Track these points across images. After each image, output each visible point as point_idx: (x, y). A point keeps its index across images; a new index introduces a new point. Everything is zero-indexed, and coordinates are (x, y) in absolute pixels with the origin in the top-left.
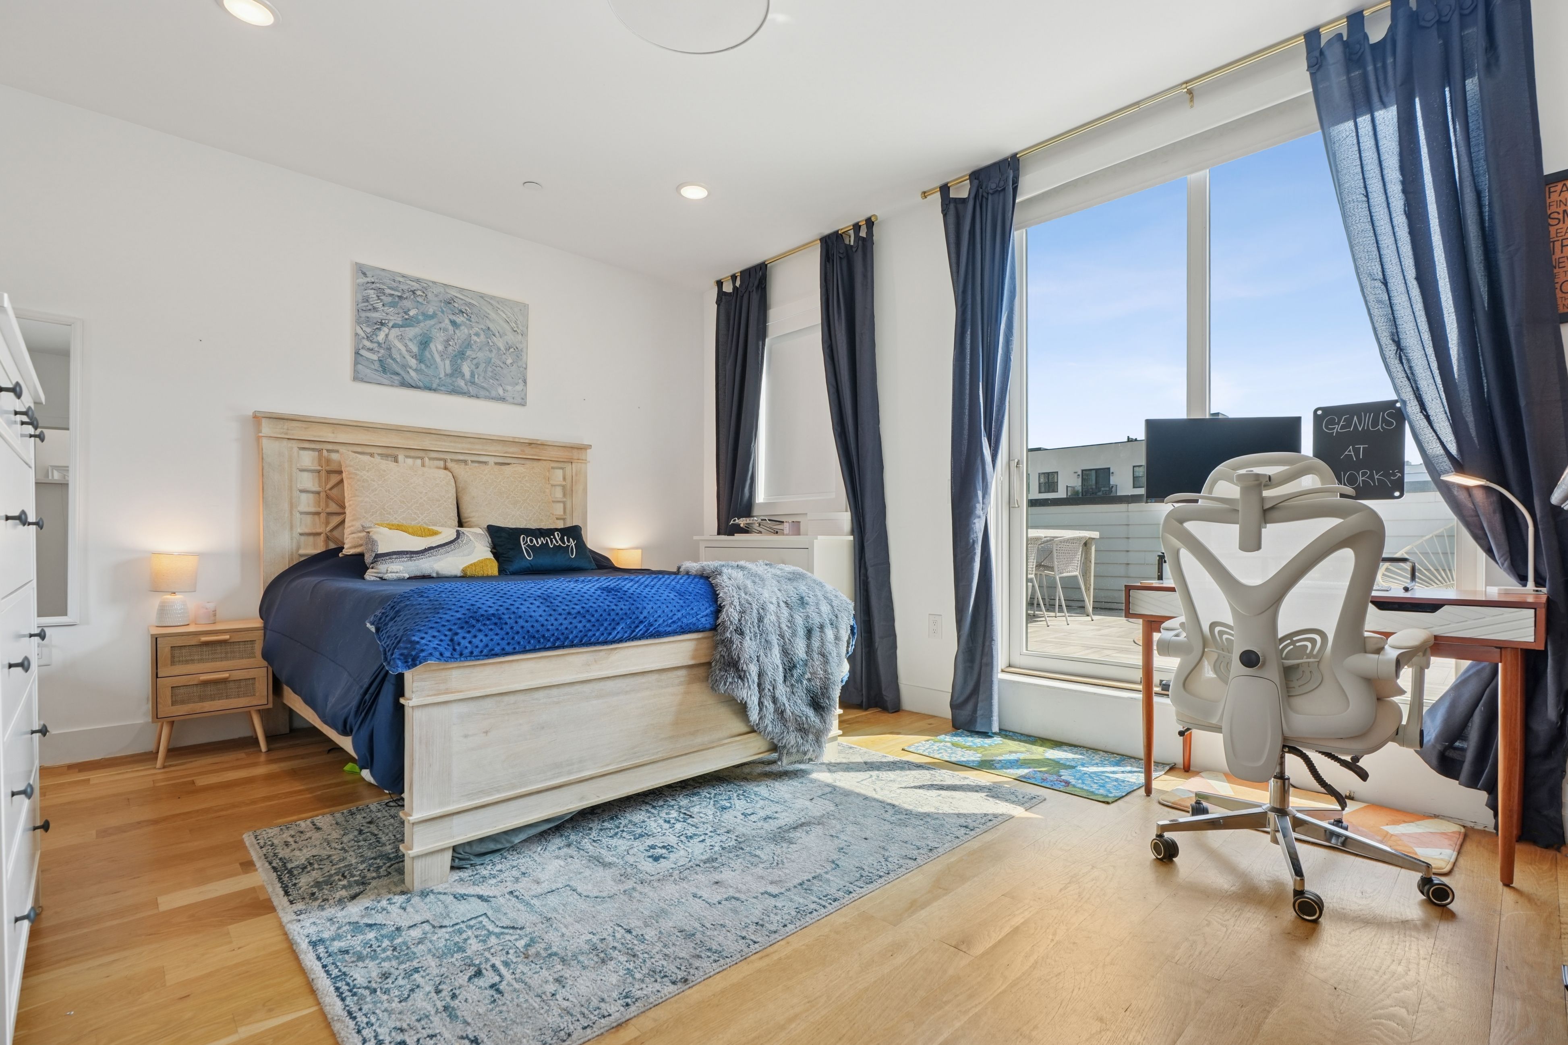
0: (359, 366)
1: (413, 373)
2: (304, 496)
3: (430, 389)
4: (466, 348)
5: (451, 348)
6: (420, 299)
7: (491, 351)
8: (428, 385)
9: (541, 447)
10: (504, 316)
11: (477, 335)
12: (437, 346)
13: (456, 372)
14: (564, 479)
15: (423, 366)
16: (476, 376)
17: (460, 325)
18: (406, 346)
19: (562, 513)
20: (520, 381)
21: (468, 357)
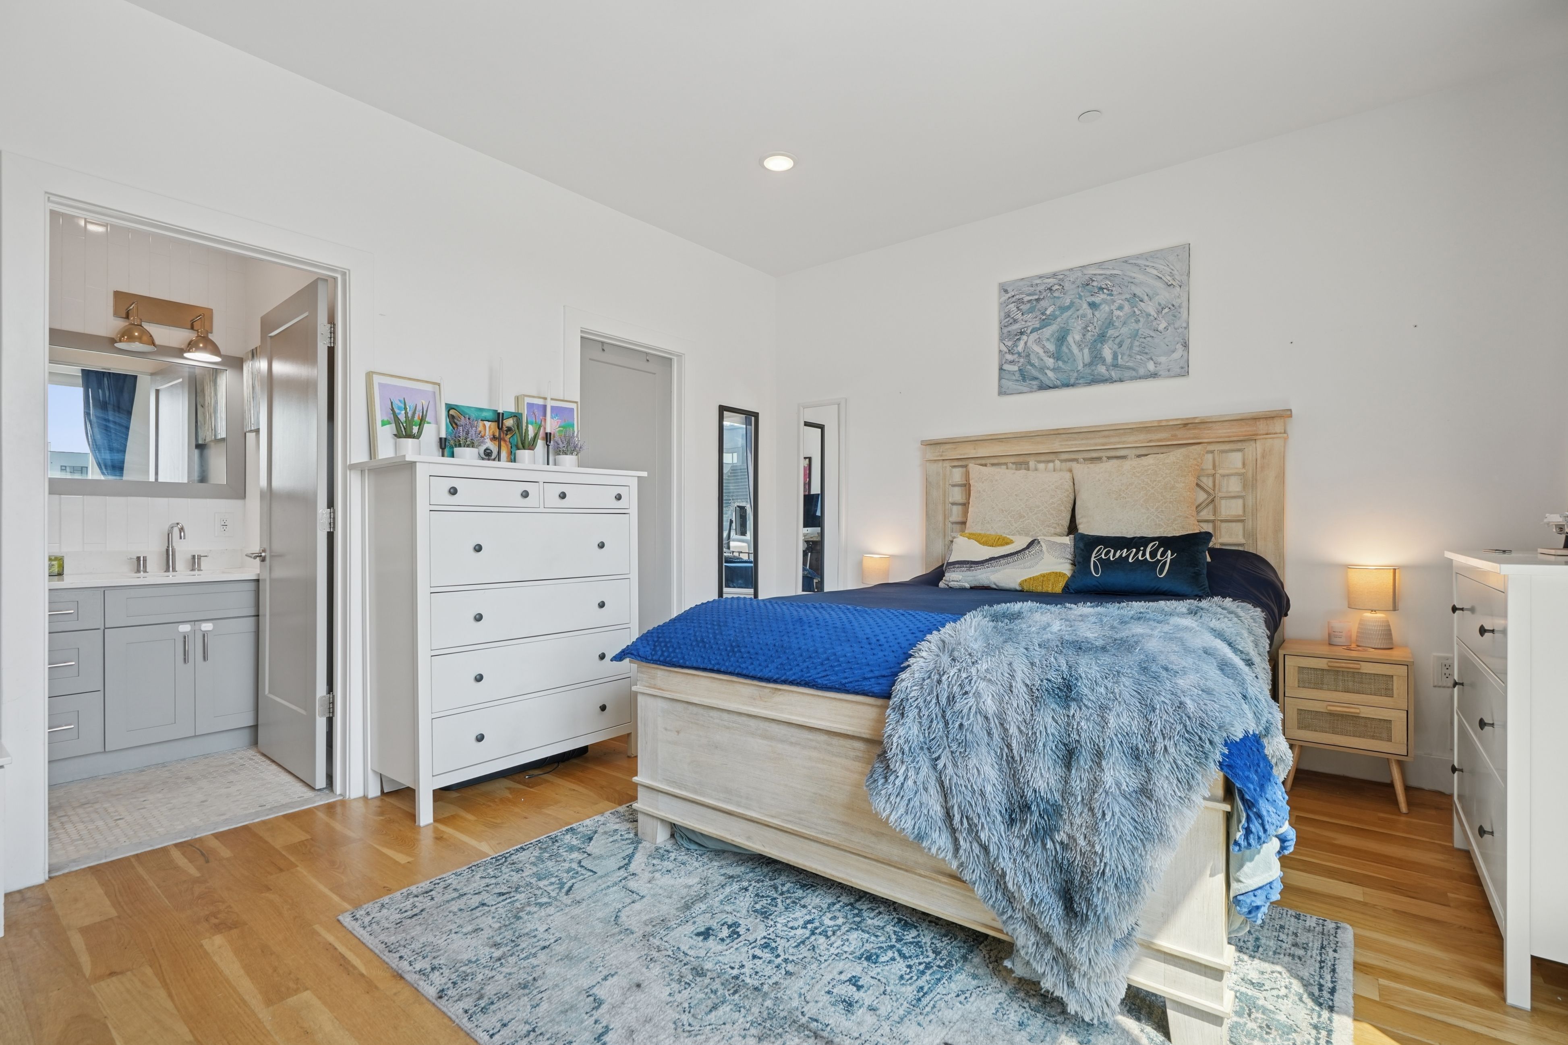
0: (1003, 381)
1: (1050, 374)
2: (955, 508)
3: (1067, 385)
4: (1107, 328)
5: (1090, 333)
6: (1056, 294)
7: (1137, 321)
8: (1065, 382)
9: (1202, 426)
10: (1155, 272)
11: (1120, 308)
12: (1074, 337)
13: (1097, 358)
14: (1244, 464)
15: (1060, 363)
16: (1120, 357)
17: (1100, 304)
18: (1044, 347)
19: (1240, 512)
20: (1179, 346)
21: (1110, 337)
